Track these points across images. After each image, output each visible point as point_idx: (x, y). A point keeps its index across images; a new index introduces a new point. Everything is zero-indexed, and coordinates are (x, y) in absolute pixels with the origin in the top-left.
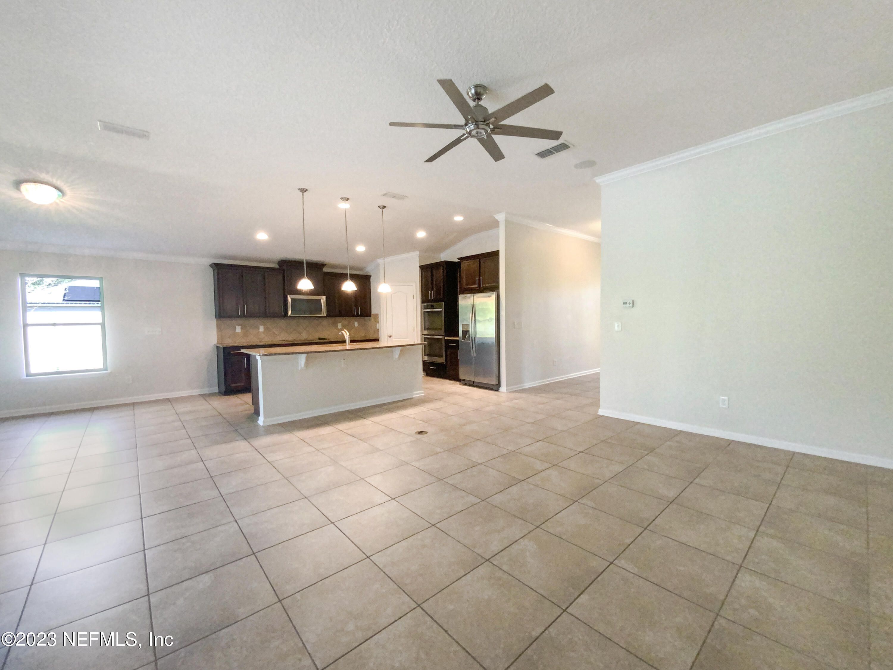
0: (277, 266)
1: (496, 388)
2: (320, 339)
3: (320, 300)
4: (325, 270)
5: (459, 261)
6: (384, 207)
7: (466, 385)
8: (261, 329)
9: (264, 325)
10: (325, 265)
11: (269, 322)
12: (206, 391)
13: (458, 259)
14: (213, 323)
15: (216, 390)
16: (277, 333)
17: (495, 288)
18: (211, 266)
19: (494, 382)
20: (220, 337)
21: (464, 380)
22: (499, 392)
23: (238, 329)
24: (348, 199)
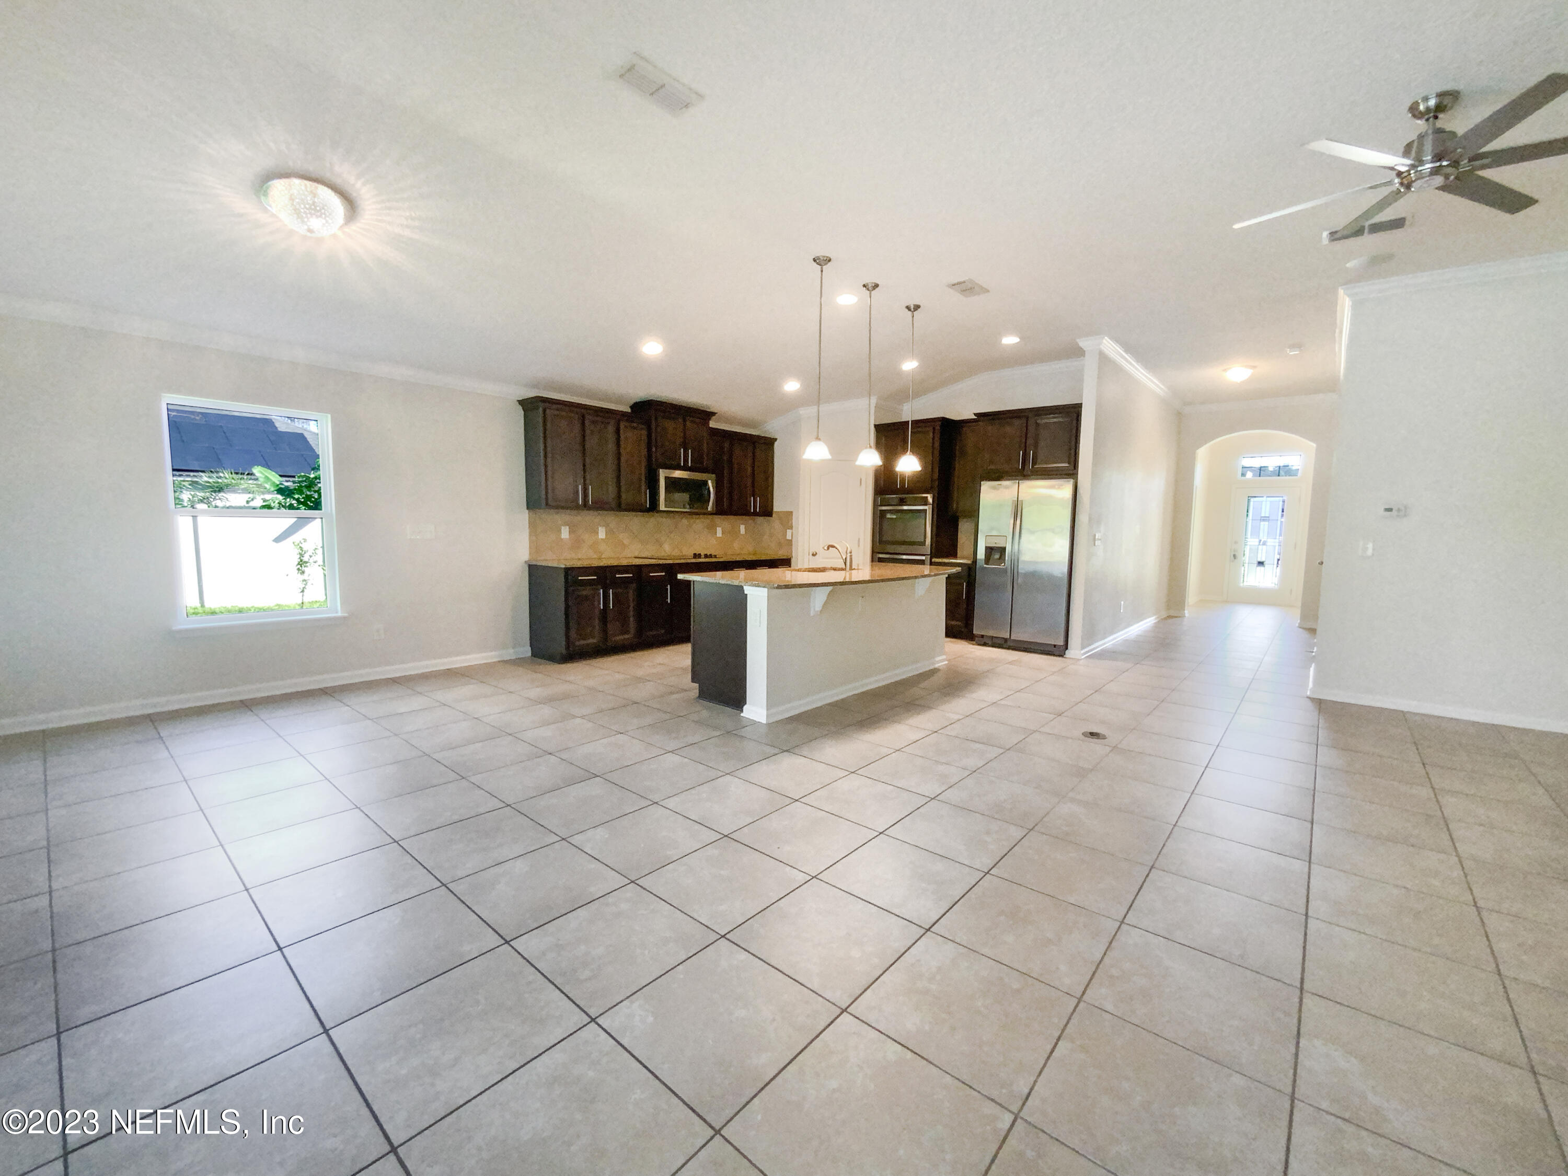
0: (629, 410)
1: (1059, 651)
2: (696, 556)
3: (707, 481)
4: (712, 424)
5: (976, 417)
6: (917, 307)
7: (985, 644)
8: (602, 534)
9: (607, 526)
10: (713, 414)
11: (613, 519)
12: (510, 654)
13: (975, 414)
14: (523, 516)
15: (527, 651)
16: (626, 542)
17: (1071, 472)
18: (522, 403)
19: (1061, 642)
20: (535, 547)
21: (982, 636)
22: (1066, 658)
23: (565, 533)
24: (876, 286)
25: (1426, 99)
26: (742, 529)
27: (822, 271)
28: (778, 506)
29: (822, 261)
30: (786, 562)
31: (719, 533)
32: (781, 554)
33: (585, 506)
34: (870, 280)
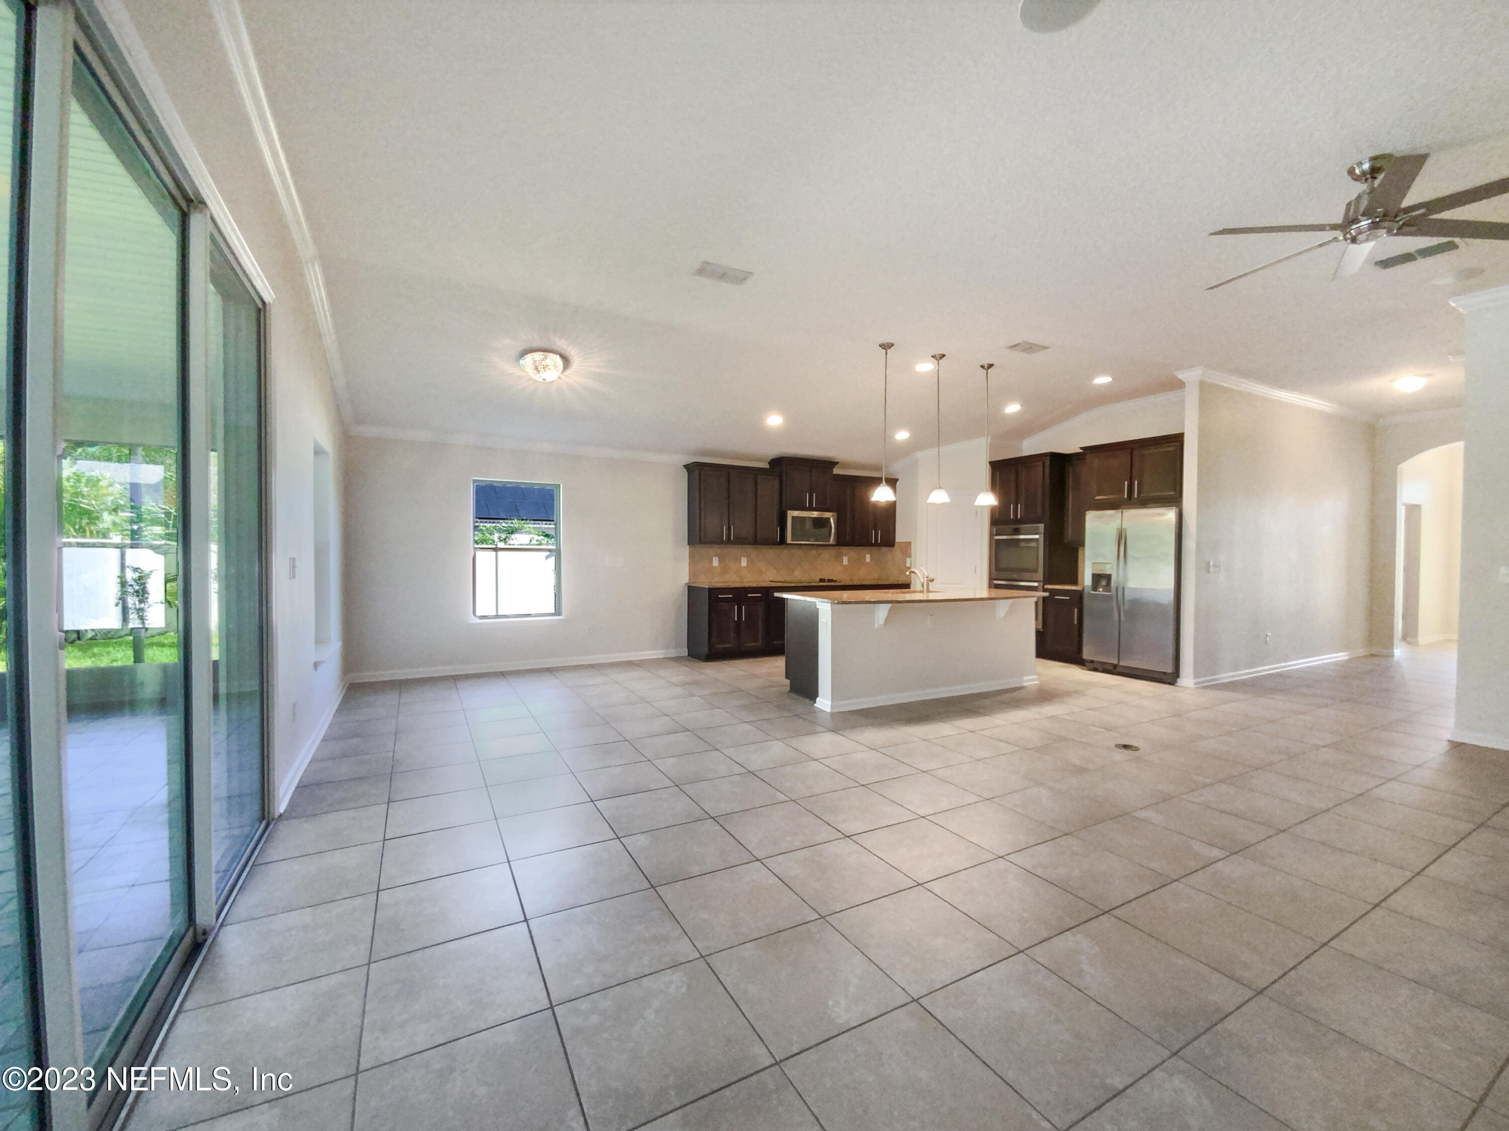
0: (767, 466)
1: (1171, 678)
2: (822, 580)
3: (829, 518)
4: (836, 471)
5: (1082, 451)
6: (991, 366)
7: (1095, 670)
8: (744, 562)
9: (747, 556)
10: (837, 463)
11: (751, 550)
12: (673, 653)
13: (1081, 448)
14: (686, 550)
15: (685, 652)
16: (763, 569)
17: (1174, 498)
18: (687, 467)
19: (1169, 669)
20: (693, 574)
21: (1092, 662)
22: (1177, 686)
23: (716, 562)
24: (944, 356)
25: (1360, 164)
26: (868, 558)
27: (886, 354)
28: (900, 538)
29: (886, 346)
30: (906, 586)
31: (845, 561)
32: (901, 580)
33: (729, 542)
34: (938, 352)
